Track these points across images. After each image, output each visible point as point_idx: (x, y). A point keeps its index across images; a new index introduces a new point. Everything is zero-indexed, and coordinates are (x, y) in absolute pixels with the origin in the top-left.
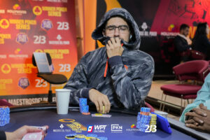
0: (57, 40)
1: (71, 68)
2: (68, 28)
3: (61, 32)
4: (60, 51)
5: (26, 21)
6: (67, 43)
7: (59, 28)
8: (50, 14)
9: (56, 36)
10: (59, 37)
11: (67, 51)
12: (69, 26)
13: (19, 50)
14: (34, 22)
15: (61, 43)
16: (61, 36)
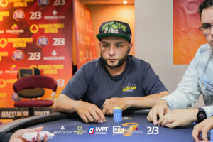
0: (52, 56)
1: (65, 83)
2: (64, 44)
3: (57, 48)
4: (54, 66)
5: (23, 39)
6: (62, 58)
7: (55, 44)
8: (46, 31)
9: (52, 52)
10: (54, 53)
11: (61, 67)
12: (65, 41)
13: (14, 66)
14: (30, 40)
15: (56, 58)
16: (57, 51)
